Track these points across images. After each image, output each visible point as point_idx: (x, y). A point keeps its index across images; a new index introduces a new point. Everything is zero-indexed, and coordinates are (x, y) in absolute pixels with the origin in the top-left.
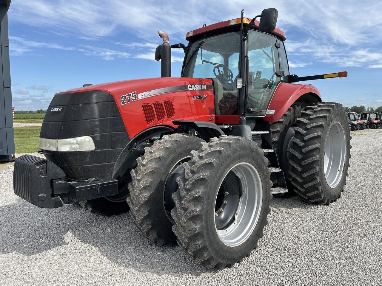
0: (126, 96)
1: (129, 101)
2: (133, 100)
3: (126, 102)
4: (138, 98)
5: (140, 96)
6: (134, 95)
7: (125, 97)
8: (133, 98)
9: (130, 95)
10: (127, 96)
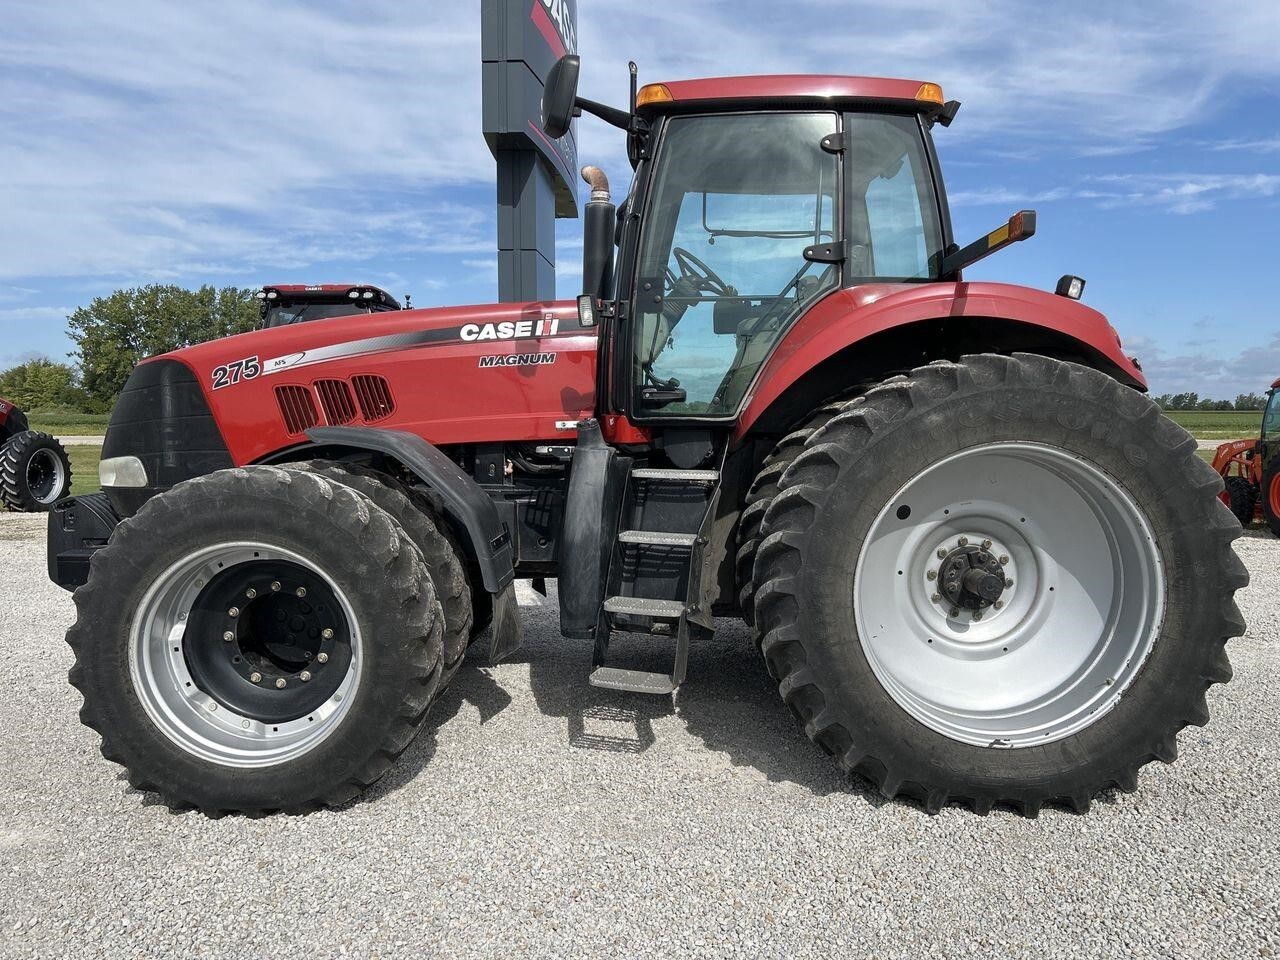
0: (228, 368)
1: (235, 380)
2: (248, 376)
3: (227, 382)
4: (262, 371)
5: (270, 366)
6: (250, 364)
7: (225, 370)
8: (248, 372)
9: (241, 364)
10: (230, 367)
